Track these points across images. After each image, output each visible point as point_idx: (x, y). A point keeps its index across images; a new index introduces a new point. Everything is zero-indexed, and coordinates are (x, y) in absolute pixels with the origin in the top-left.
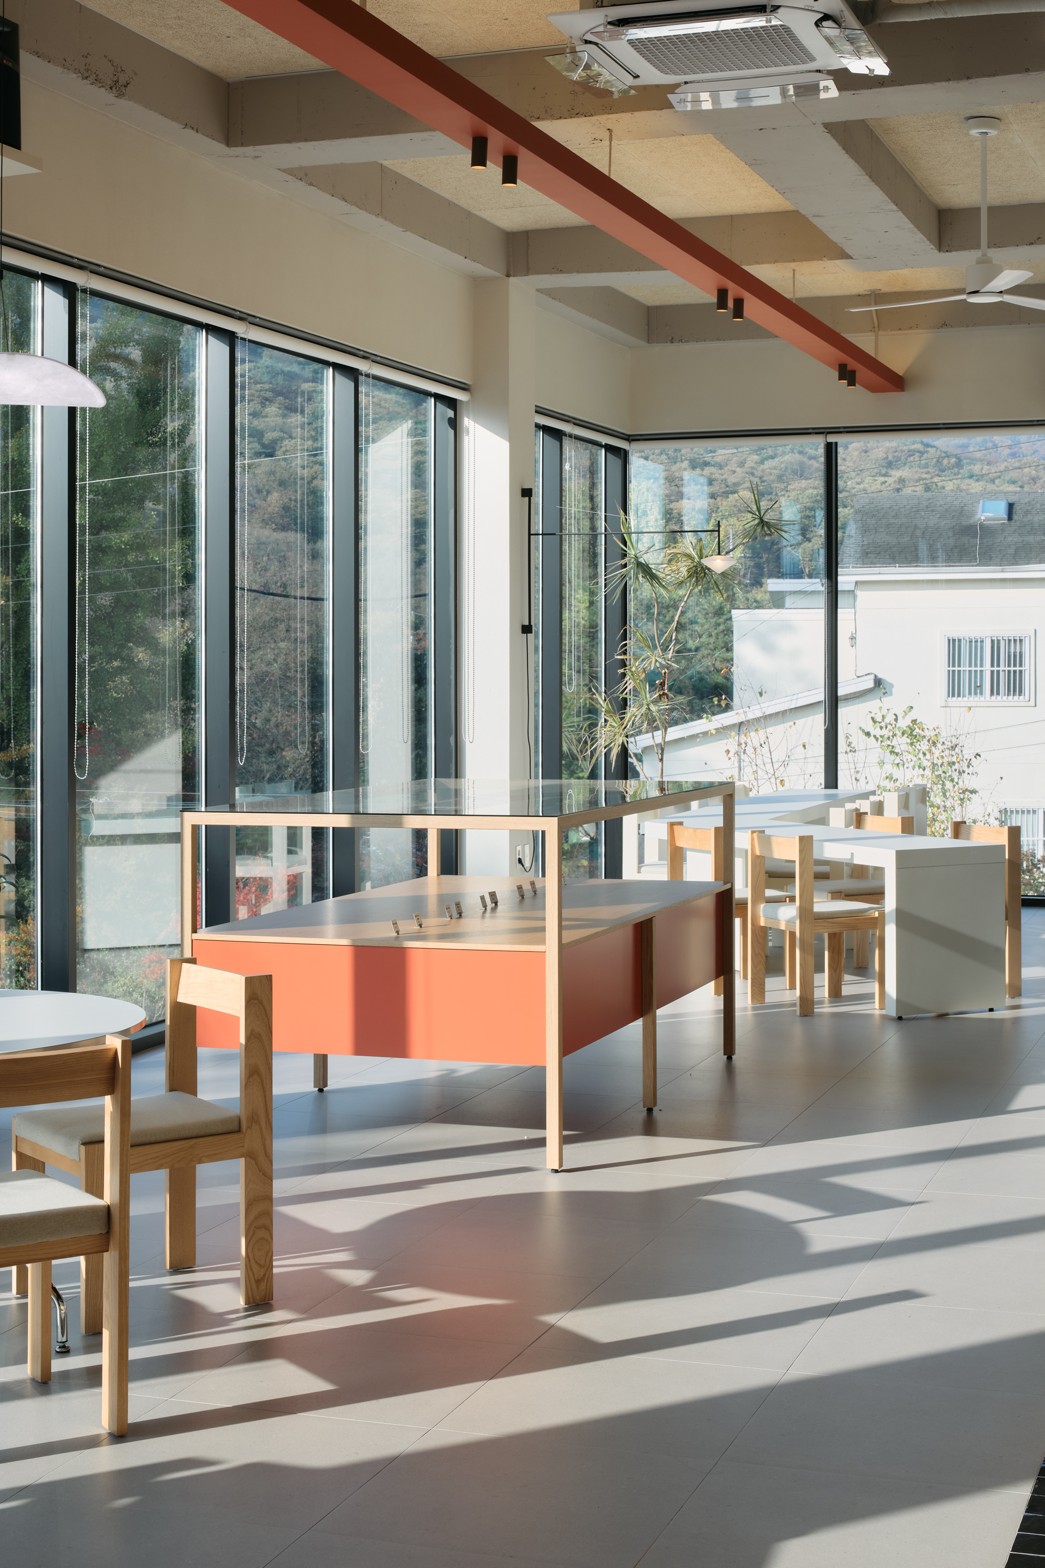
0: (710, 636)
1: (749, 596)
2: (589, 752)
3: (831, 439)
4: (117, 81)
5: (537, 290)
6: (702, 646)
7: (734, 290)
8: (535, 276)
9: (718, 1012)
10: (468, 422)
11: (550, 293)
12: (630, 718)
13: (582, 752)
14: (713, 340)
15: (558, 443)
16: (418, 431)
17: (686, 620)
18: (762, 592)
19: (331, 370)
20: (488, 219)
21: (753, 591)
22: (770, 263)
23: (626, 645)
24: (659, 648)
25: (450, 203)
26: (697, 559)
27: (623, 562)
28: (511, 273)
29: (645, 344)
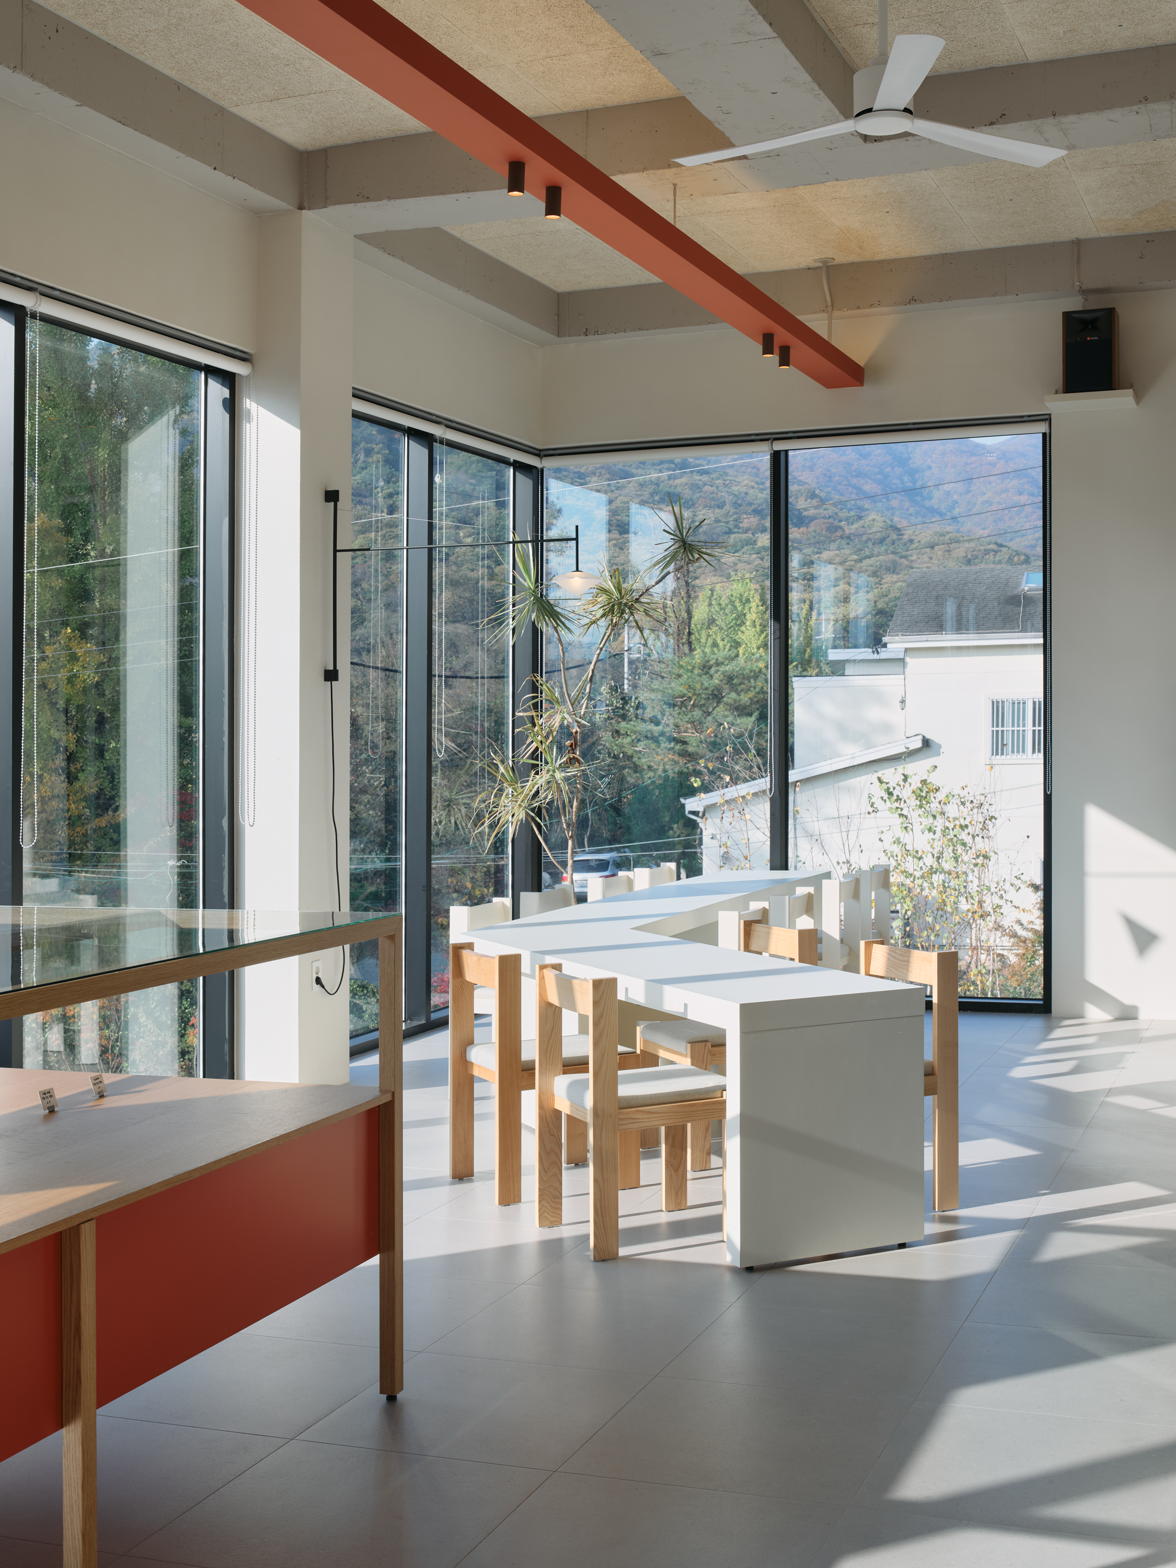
3: (779, 446)
5: (357, 237)
8: (337, 207)
10: (249, 404)
15: (427, 451)
22: (637, 171)
24: (568, 703)
26: (615, 595)
28: (306, 204)
29: (554, 338)
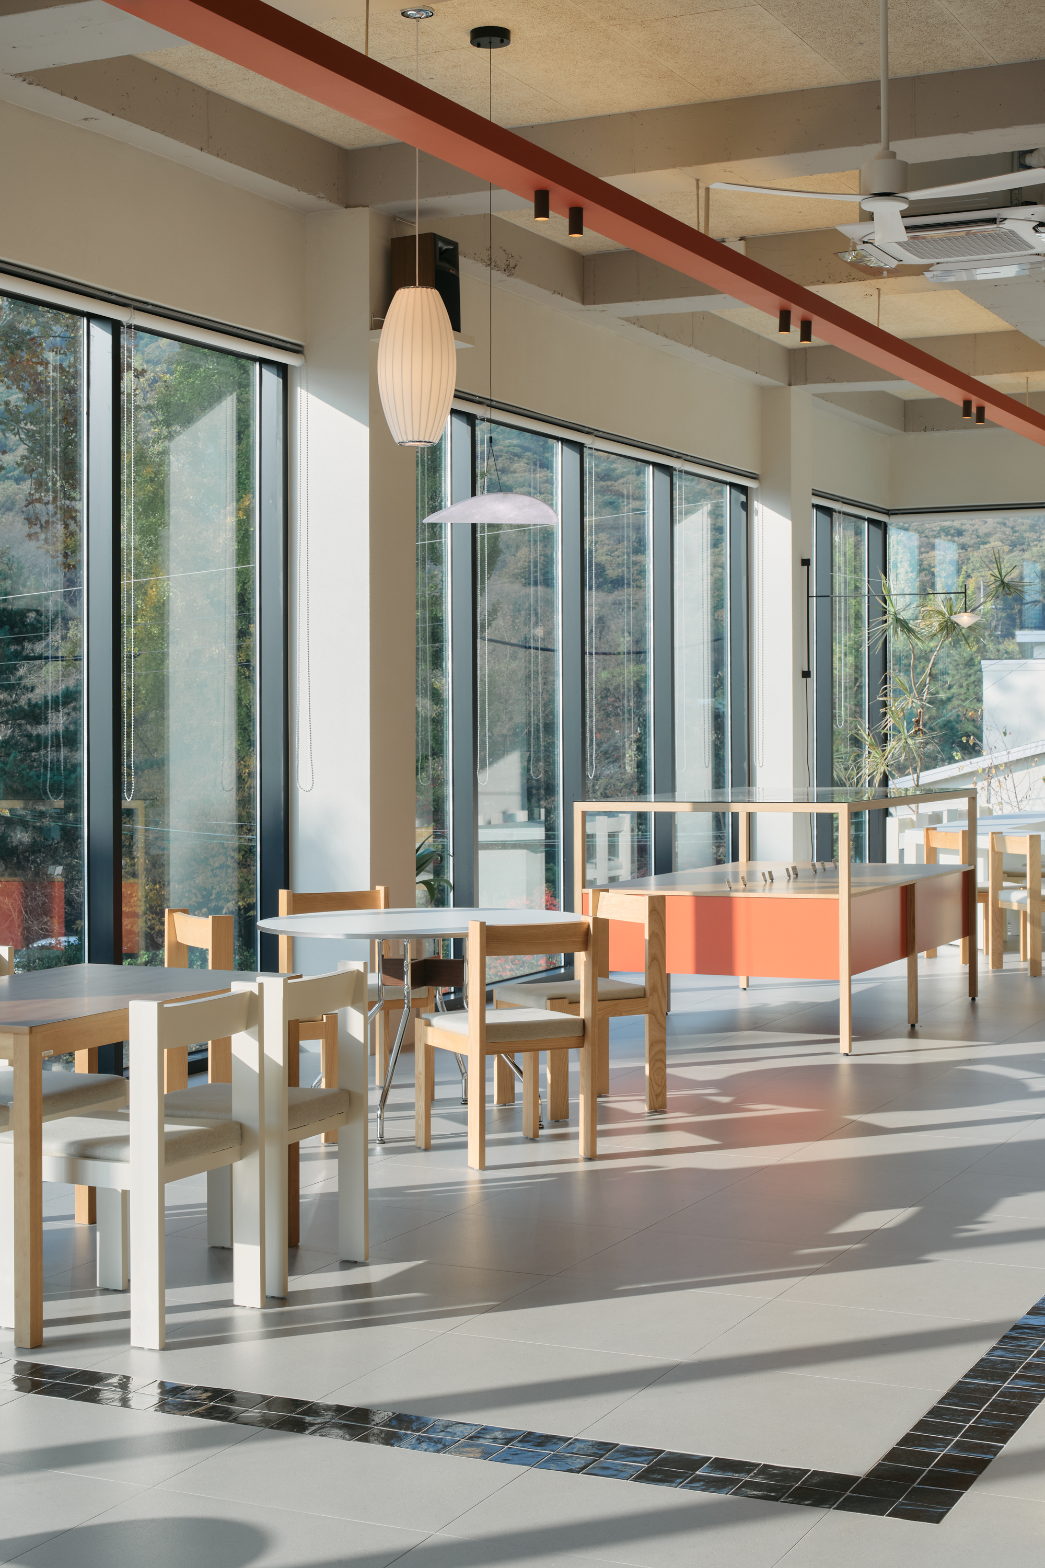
0: (961, 686)
1: (1001, 647)
2: (855, 779)
4: (508, 265)
5: (813, 395)
6: (952, 697)
7: (976, 401)
8: (812, 385)
9: (965, 974)
10: (757, 505)
11: (823, 397)
12: (891, 750)
13: (849, 779)
14: (960, 429)
15: (829, 519)
16: (716, 514)
17: (937, 671)
18: (1014, 643)
19: (651, 467)
20: (774, 340)
21: (1005, 643)
22: (1007, 372)
23: (886, 688)
24: (915, 691)
25: (744, 330)
26: (947, 615)
27: (884, 618)
28: (793, 382)
29: (902, 432)
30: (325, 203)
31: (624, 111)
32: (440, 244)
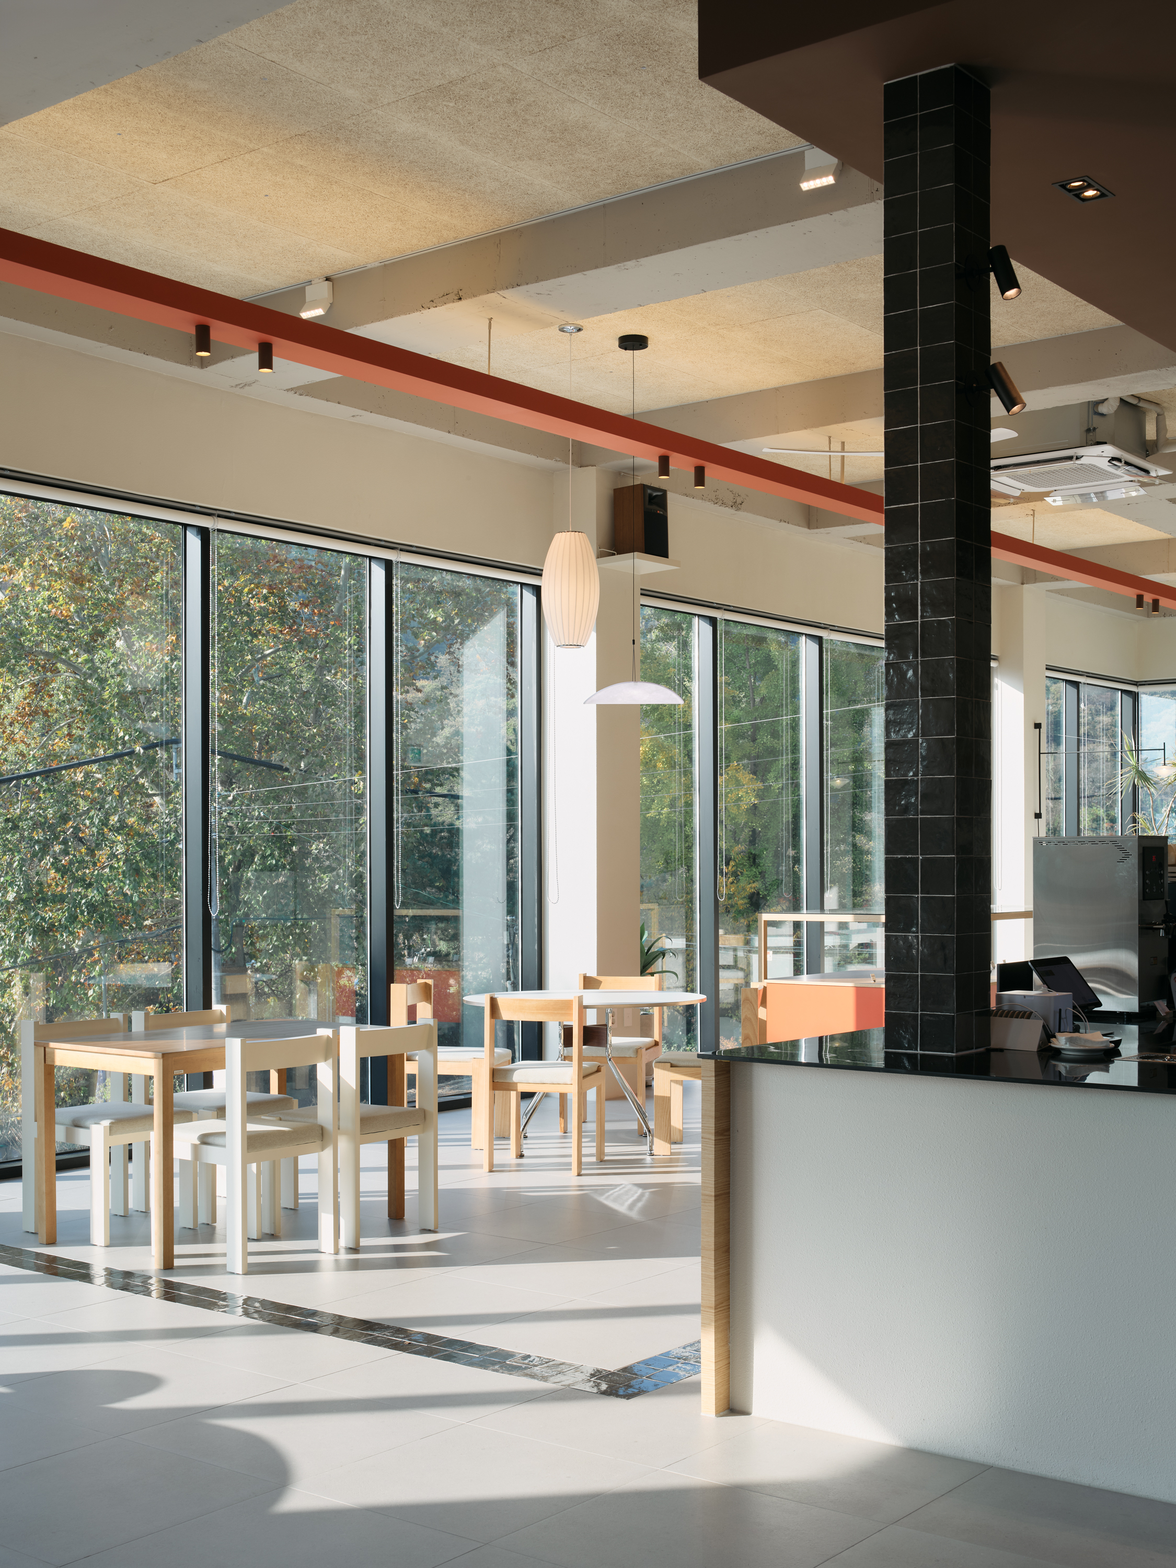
4: (735, 502)
5: (1046, 591)
7: (1147, 595)
8: (1042, 583)
10: (997, 681)
11: (1058, 592)
15: (1076, 690)
23: (1134, 827)
28: (1023, 583)
29: (1146, 618)
30: (561, 465)
31: (770, 387)
32: (649, 491)
